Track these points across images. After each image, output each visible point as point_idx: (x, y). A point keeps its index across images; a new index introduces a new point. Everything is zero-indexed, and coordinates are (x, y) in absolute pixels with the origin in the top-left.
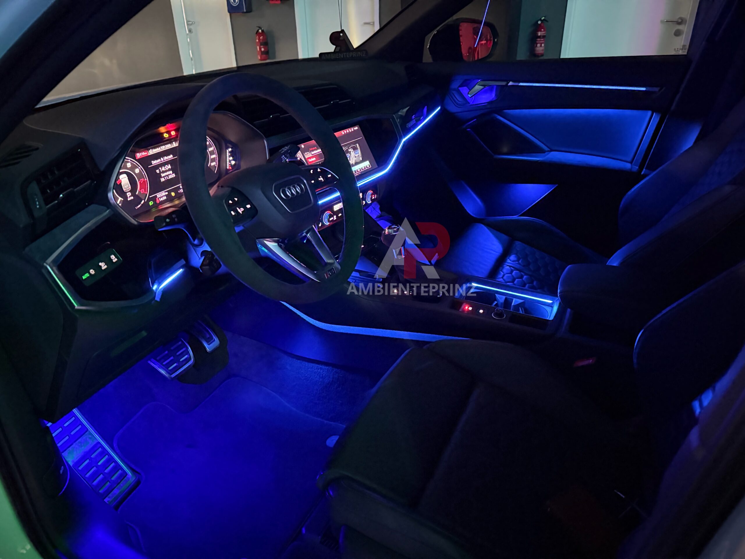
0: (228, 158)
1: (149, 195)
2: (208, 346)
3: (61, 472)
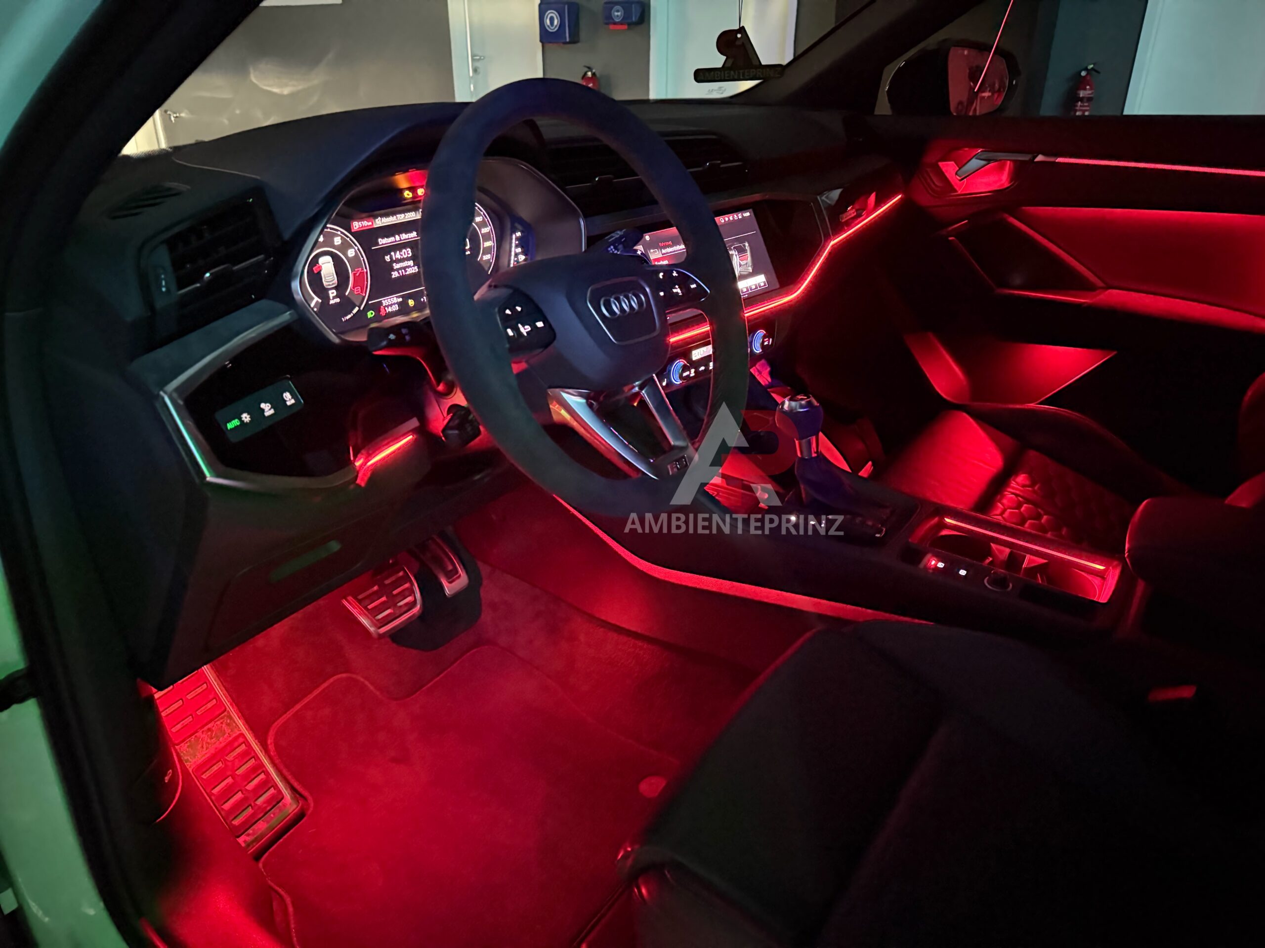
0: (513, 249)
1: (369, 300)
2: (448, 584)
3: (167, 779)
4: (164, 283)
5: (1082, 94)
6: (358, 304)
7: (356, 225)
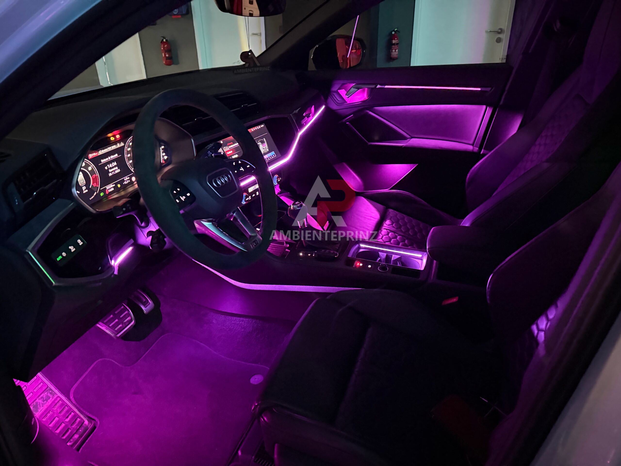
0: (161, 154)
1: (100, 188)
2: (144, 308)
3: (32, 424)
4: (16, 200)
5: (394, 42)
6: (96, 190)
7: (91, 156)
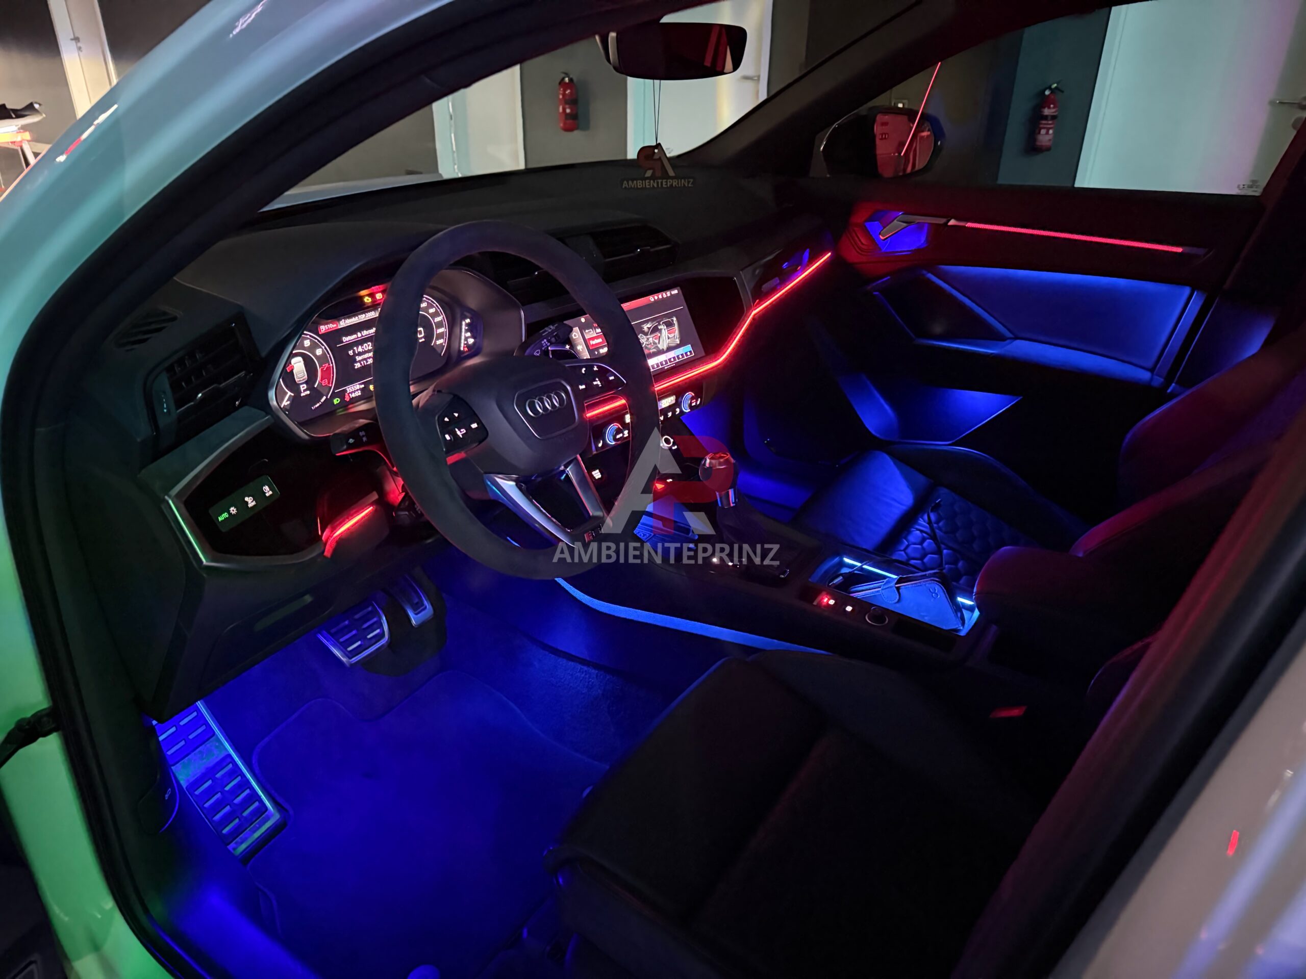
0: (463, 334)
1: (335, 388)
2: (414, 615)
3: (167, 796)
4: (165, 405)
5: (1046, 112)
6: (325, 393)
7: (323, 329)
